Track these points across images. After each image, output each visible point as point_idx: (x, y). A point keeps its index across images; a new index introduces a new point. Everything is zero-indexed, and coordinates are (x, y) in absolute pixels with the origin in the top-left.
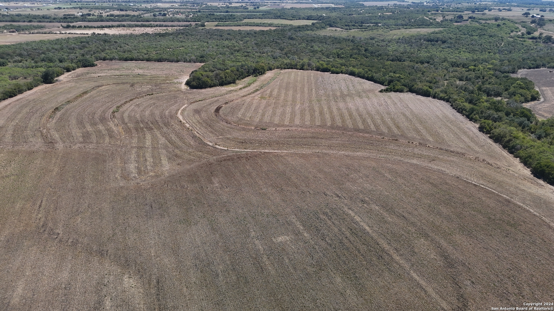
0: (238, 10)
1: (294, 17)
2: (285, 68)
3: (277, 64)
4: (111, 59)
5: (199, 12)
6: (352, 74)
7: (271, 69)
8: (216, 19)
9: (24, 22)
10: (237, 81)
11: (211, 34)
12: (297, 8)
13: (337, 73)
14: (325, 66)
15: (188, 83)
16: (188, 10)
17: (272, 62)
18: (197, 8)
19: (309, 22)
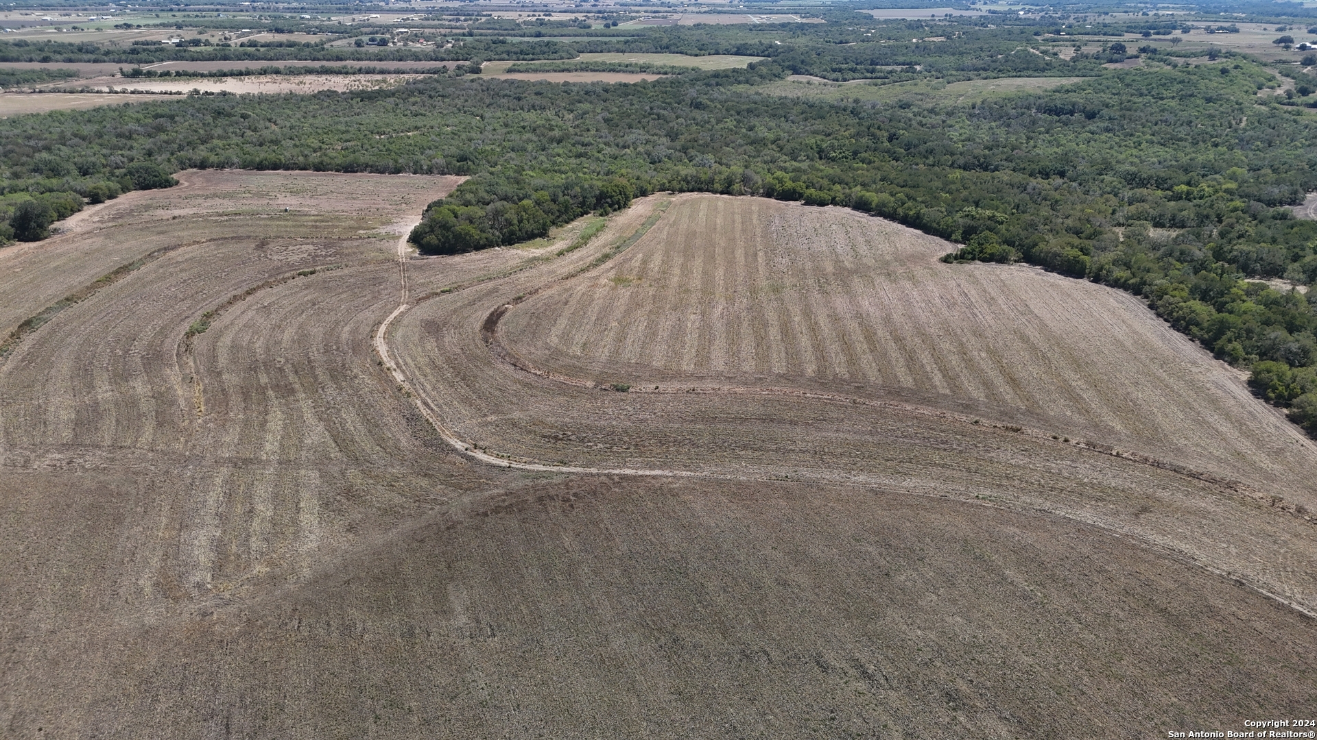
0: (565, 31)
1: (703, 49)
2: (681, 191)
3: (662, 178)
4: (221, 166)
5: (471, 35)
6: (862, 206)
7: (644, 193)
8: (508, 53)
9: (31, 60)
10: (553, 231)
11: (493, 93)
12: (711, 26)
13: (822, 203)
14: (789, 185)
15: (415, 239)
16: (443, 31)
17: (649, 174)
18: (465, 24)
19: (742, 62)
